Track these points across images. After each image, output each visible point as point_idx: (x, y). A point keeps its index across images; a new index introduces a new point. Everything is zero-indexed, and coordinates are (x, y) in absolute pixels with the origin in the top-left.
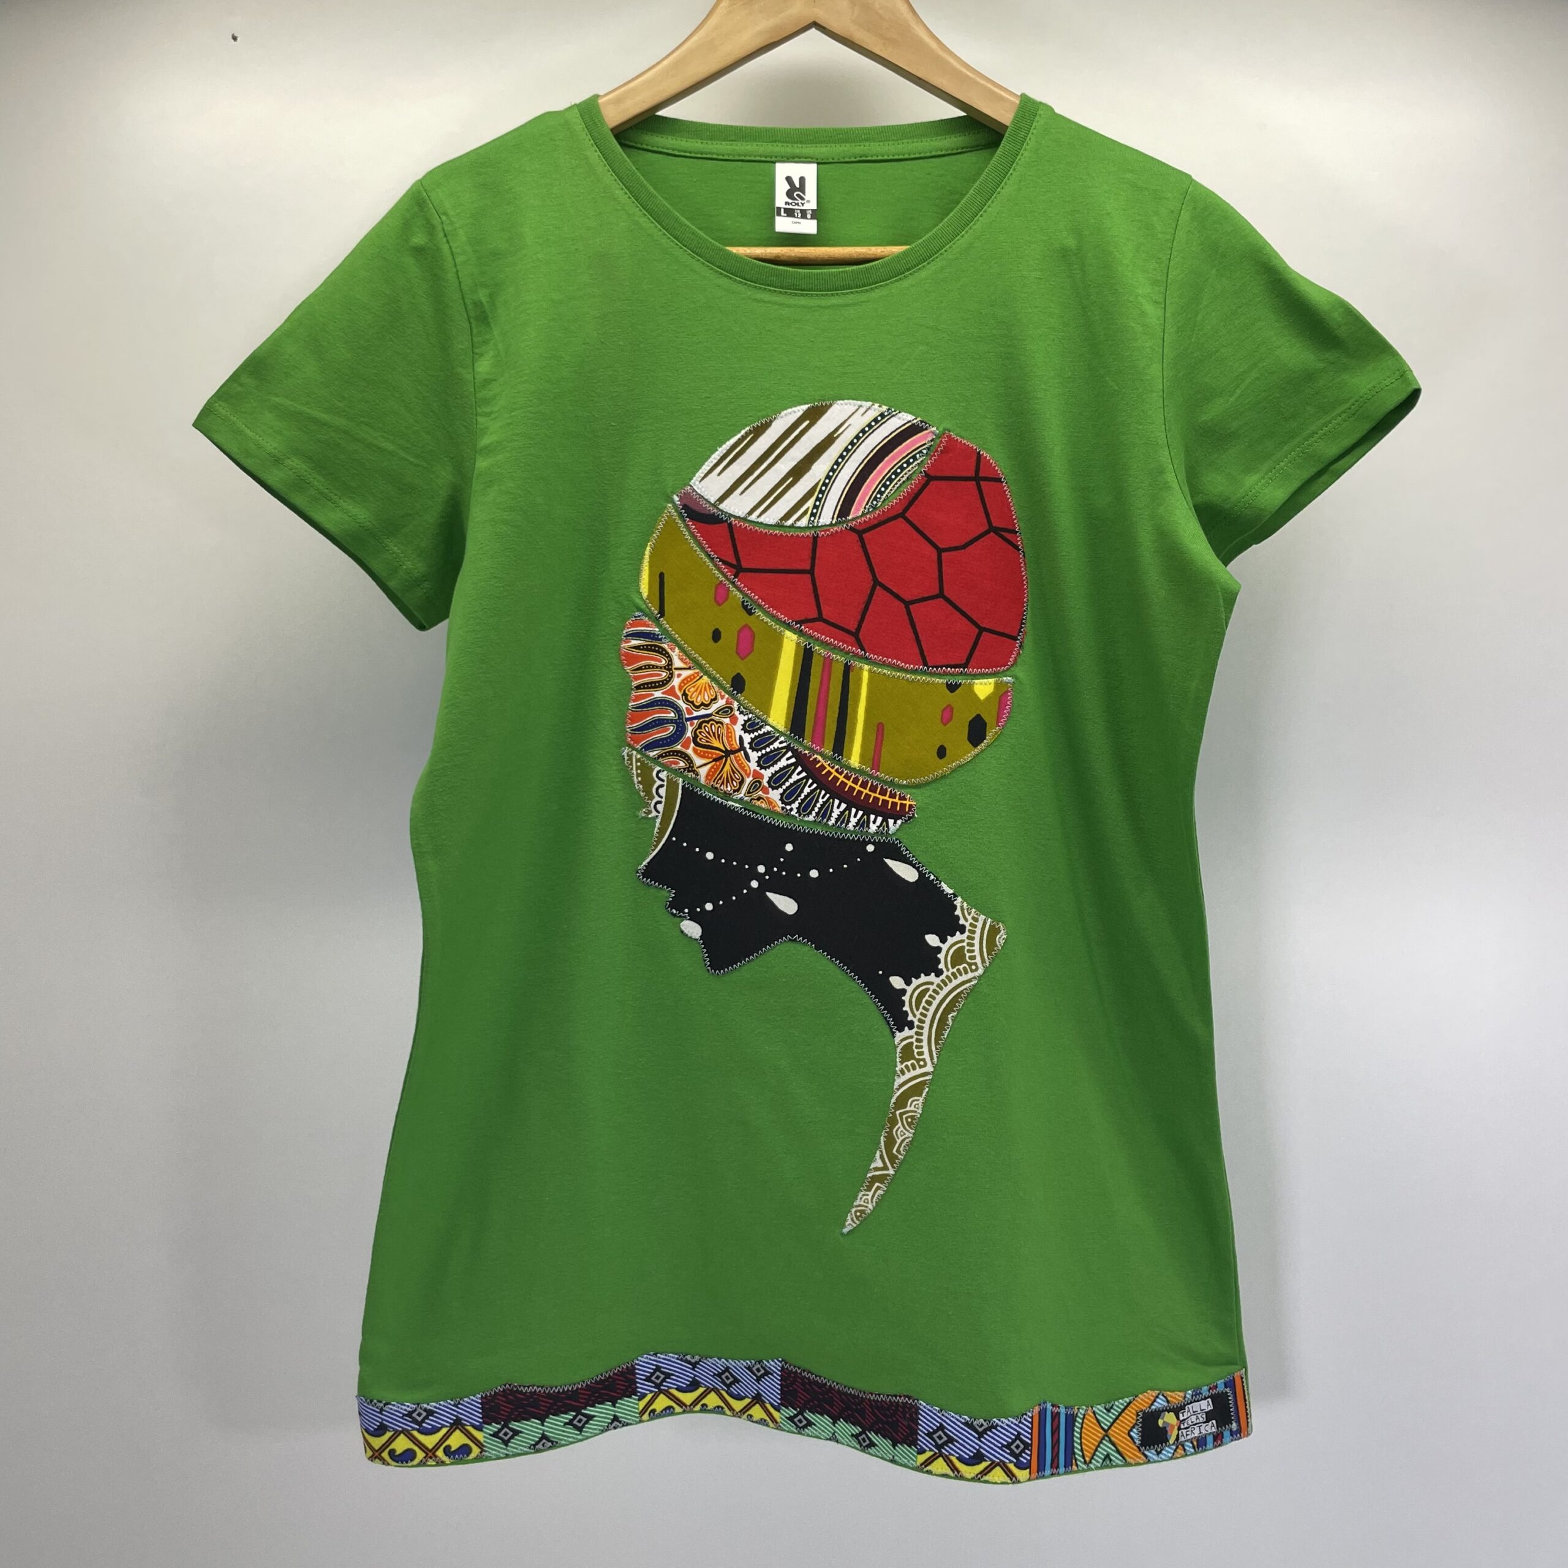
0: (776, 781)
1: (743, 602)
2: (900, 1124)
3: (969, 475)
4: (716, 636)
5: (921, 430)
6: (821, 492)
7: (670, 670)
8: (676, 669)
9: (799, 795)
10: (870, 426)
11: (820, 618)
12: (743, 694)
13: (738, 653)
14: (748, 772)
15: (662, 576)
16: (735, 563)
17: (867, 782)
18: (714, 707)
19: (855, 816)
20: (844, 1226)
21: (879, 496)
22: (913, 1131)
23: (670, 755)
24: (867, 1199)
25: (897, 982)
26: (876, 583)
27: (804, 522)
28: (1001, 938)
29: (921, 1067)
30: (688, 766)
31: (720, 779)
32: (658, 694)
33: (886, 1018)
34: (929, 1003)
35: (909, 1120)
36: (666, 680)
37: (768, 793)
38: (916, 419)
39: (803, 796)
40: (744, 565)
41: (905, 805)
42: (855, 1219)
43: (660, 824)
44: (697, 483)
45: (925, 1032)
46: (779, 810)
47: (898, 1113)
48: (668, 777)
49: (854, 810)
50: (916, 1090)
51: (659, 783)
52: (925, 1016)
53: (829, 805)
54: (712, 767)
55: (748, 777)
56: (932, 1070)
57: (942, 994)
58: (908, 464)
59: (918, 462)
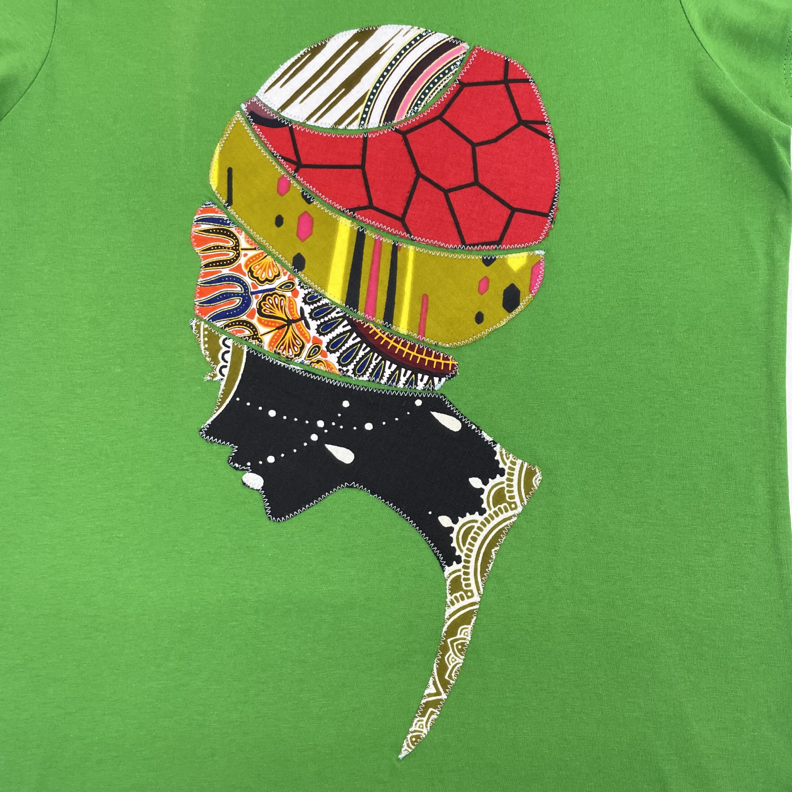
0: (333, 346)
1: (303, 193)
2: (451, 651)
3: (499, 79)
4: (279, 221)
5: (455, 45)
6: (370, 100)
7: (236, 250)
8: (242, 249)
9: (355, 358)
10: (410, 44)
11: (371, 206)
12: (303, 271)
13: (298, 235)
14: (308, 338)
15: (230, 171)
16: (294, 159)
17: (414, 345)
18: (277, 283)
19: (404, 375)
20: (400, 752)
21: (419, 102)
22: (464, 657)
23: (236, 325)
24: (422, 725)
25: (445, 521)
26: (419, 175)
27: (355, 126)
28: (537, 480)
29: (468, 597)
30: (253, 334)
31: (282, 345)
32: (226, 271)
33: (436, 554)
34: (475, 539)
35: (460, 647)
36: (233, 259)
37: (325, 356)
38: (449, 37)
39: (358, 359)
40: (304, 162)
41: (449, 364)
42: (410, 744)
43: (225, 386)
44: (262, 94)
45: (472, 565)
46: (337, 372)
47: (449, 641)
48: (233, 344)
49: (403, 370)
50: (465, 619)
51: (224, 349)
52: (471, 551)
53: (381, 366)
54: (275, 335)
55: (308, 342)
56: (479, 599)
57: (486, 530)
58: (444, 74)
59: (452, 72)
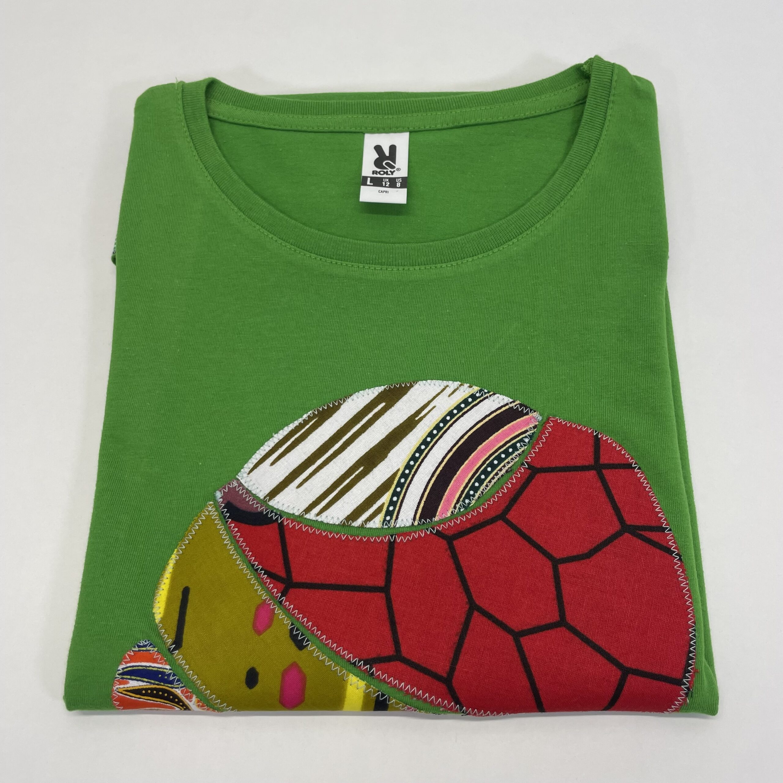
1: (292, 630)
3: (587, 464)
4: (252, 678)
5: (521, 414)
6: (399, 484)
10: (458, 408)
11: (397, 656)
15: (186, 592)
16: (283, 574)
21: (472, 492)
26: (473, 607)
27: (376, 523)
38: (514, 402)
40: (297, 578)
44: (245, 475)
58: (508, 454)
59: (519, 452)
